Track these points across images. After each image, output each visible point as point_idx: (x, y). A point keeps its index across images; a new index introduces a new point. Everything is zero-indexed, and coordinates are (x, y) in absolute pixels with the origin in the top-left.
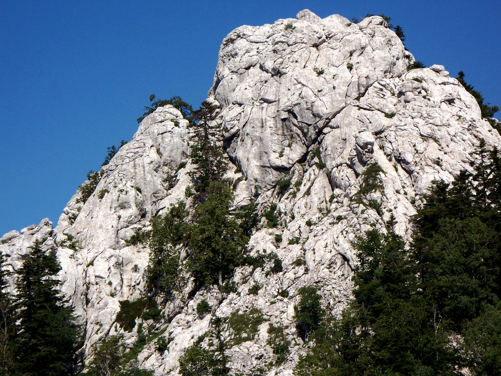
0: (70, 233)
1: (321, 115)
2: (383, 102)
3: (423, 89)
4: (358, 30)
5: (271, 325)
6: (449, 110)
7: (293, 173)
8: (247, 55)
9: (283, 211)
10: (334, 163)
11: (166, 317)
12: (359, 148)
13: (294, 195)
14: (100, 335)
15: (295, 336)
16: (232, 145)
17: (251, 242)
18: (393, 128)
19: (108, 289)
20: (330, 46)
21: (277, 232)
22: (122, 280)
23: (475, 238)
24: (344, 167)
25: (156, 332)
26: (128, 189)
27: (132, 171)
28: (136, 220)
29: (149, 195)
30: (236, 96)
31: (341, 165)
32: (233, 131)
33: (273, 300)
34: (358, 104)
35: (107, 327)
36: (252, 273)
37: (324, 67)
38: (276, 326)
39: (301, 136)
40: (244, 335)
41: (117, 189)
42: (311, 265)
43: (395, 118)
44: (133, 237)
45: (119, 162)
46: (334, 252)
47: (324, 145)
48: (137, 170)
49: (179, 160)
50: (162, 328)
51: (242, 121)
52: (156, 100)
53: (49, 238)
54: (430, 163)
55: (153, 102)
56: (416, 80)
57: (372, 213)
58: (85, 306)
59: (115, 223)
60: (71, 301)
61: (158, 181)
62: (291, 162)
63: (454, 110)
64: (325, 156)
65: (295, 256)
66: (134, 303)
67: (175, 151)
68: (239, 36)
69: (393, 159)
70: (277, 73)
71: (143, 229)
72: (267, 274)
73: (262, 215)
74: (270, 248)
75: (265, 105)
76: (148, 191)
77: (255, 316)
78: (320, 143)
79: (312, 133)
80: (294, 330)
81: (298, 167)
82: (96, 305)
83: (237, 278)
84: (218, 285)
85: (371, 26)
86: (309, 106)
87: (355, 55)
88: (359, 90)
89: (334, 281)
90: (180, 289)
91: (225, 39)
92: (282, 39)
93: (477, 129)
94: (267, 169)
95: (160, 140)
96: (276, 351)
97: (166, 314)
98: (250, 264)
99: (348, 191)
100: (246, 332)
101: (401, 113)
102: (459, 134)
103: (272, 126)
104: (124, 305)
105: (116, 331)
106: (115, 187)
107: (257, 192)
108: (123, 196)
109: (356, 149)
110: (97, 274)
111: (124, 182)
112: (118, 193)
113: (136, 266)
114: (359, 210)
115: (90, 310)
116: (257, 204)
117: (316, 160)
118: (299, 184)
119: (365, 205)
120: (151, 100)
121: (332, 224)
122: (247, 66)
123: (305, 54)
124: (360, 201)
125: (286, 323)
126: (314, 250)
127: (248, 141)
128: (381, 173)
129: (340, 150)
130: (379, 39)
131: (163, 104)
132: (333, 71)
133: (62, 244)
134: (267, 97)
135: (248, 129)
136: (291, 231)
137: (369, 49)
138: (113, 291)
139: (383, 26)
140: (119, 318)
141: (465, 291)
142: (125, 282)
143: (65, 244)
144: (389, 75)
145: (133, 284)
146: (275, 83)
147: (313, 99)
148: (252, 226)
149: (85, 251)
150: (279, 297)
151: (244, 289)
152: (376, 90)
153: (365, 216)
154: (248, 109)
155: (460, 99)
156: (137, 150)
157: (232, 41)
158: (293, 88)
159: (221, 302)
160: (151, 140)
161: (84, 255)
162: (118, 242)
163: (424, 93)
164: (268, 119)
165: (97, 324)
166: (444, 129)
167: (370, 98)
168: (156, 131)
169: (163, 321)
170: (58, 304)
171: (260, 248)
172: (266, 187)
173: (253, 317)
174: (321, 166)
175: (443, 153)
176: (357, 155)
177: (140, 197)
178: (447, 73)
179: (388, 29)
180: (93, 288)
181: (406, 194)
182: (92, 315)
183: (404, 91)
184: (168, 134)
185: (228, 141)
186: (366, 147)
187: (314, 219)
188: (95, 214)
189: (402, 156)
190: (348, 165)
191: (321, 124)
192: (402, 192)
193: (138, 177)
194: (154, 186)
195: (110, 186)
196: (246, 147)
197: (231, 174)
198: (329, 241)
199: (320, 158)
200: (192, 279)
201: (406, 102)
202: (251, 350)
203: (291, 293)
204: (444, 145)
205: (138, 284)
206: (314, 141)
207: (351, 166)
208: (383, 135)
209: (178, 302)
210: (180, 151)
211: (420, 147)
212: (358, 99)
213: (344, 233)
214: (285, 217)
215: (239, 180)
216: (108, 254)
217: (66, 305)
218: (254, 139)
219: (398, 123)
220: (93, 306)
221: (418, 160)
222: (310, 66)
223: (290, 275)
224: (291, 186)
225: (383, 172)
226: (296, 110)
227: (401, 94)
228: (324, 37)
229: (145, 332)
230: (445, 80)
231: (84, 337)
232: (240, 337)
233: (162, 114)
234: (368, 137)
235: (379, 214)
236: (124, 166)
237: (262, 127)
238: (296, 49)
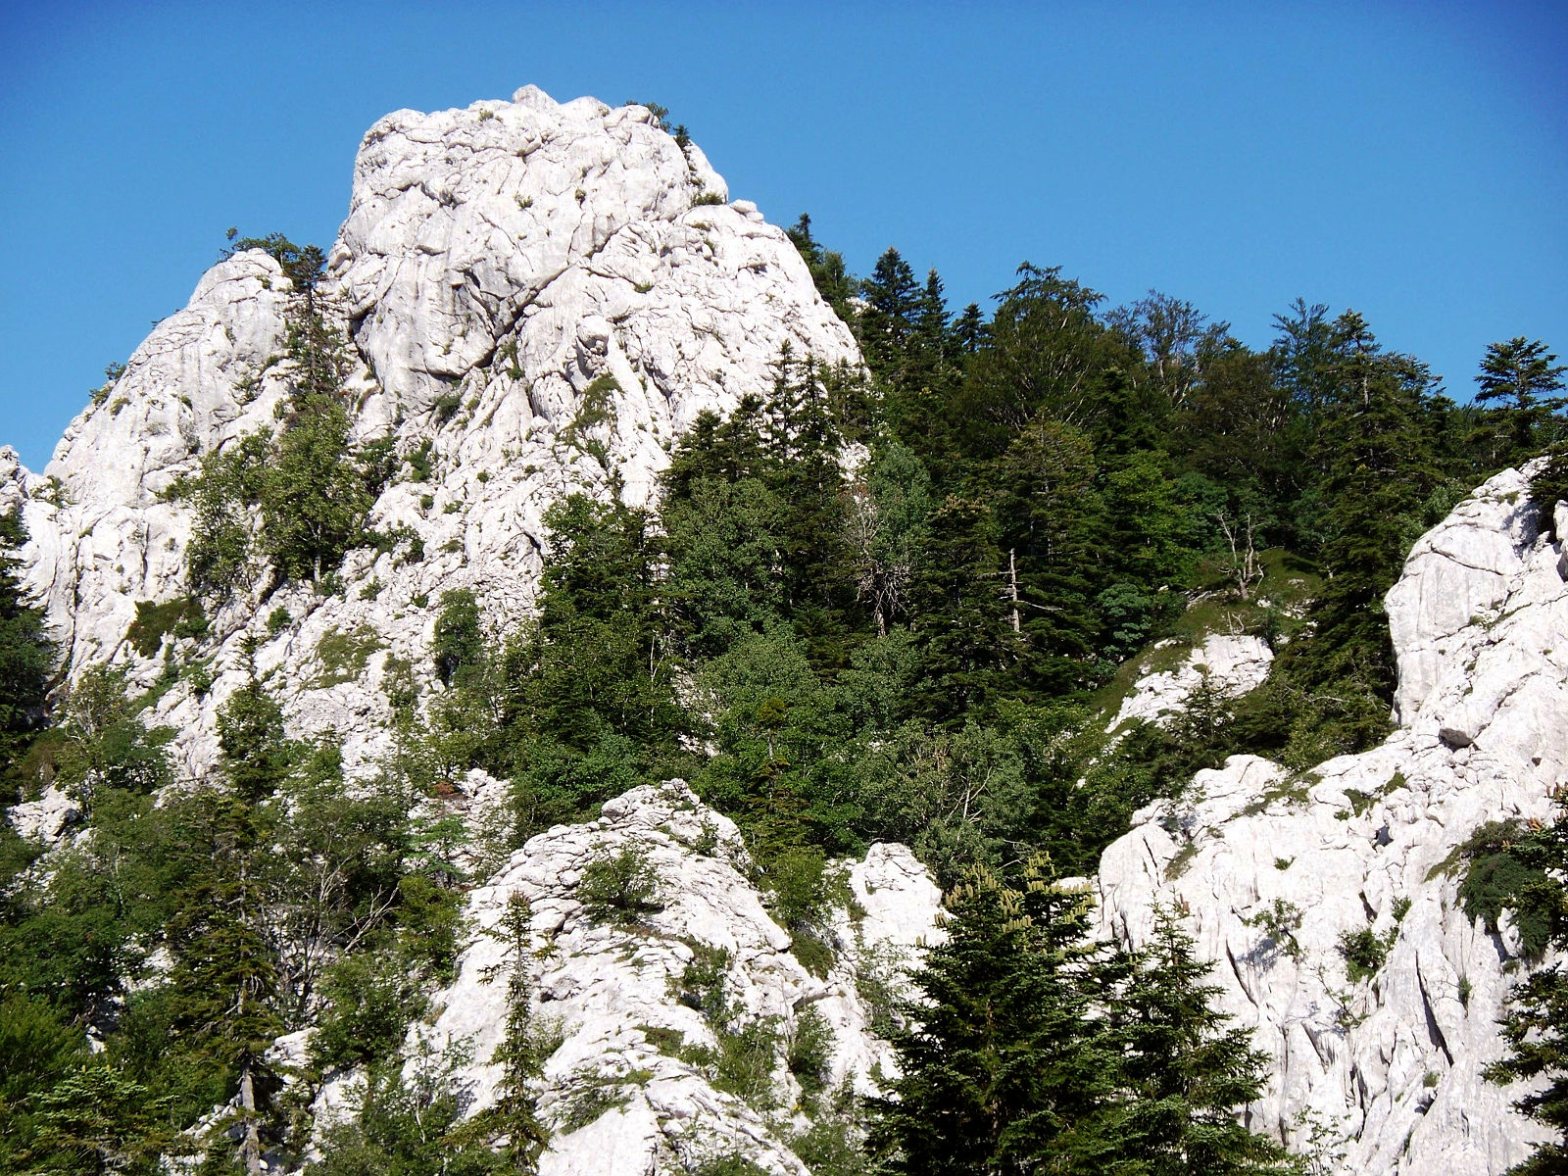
0: (56, 476)
1: (523, 281)
2: (632, 263)
3: (707, 243)
4: (601, 130)
5: (391, 655)
6: (753, 283)
7: (467, 384)
8: (406, 163)
9: (441, 452)
10: (539, 370)
11: (219, 636)
12: (580, 345)
13: (464, 424)
14: (96, 662)
15: (432, 677)
16: (363, 328)
17: (379, 507)
18: (646, 312)
19: (117, 580)
20: (547, 155)
21: (424, 489)
22: (145, 563)
23: (750, 515)
24: (556, 379)
25: (199, 660)
26: (166, 401)
27: (178, 366)
28: (179, 456)
29: (205, 412)
30: (375, 241)
31: (550, 374)
32: (366, 303)
33: (400, 611)
34: (588, 265)
35: (109, 648)
36: (373, 563)
37: (534, 195)
38: (399, 657)
39: (485, 318)
40: (342, 672)
41: (146, 398)
42: (473, 551)
43: (651, 294)
44: (171, 488)
45: (155, 349)
46: (515, 531)
47: (524, 336)
48: (186, 367)
49: (270, 350)
50: (210, 653)
51: (383, 286)
52: (239, 238)
53: (10, 482)
54: (704, 378)
55: (233, 242)
56: (701, 227)
57: (590, 464)
58: (72, 610)
59: (138, 461)
60: (45, 598)
61: (224, 388)
62: (464, 364)
63: (763, 283)
64: (525, 357)
65: (448, 535)
66: (163, 607)
67: (260, 334)
68: (393, 129)
69: (642, 367)
70: (450, 201)
71: (191, 474)
72: (396, 565)
73: (406, 459)
74: (411, 518)
75: (425, 257)
76: (204, 405)
77: (366, 638)
78: (518, 333)
79: (505, 314)
80: (430, 665)
81: (476, 374)
82: (92, 607)
83: (347, 569)
84: (313, 580)
85: (625, 123)
86: (502, 265)
87: (591, 175)
88: (594, 239)
89: (508, 582)
90: (247, 586)
91: (368, 133)
92: (464, 139)
93: (801, 321)
94: (420, 375)
95: (233, 312)
96: (395, 703)
97: (217, 630)
98: (373, 546)
99: (554, 422)
100: (345, 666)
101: (662, 285)
102: (762, 328)
103: (434, 297)
104: (145, 609)
105: (126, 655)
106: (143, 395)
107: (399, 416)
108: (155, 412)
109: (576, 347)
110: (98, 552)
111: (160, 387)
112: (147, 407)
113: (173, 540)
114: (567, 458)
115: (81, 617)
116: (398, 438)
117: (509, 363)
118: (475, 404)
119: (579, 448)
120: (230, 238)
121: (518, 479)
122: (403, 185)
123: (502, 169)
124: (571, 441)
125: (418, 653)
126: (480, 525)
127: (390, 322)
128: (615, 392)
129: (551, 347)
130: (638, 148)
131: (247, 246)
132: (549, 202)
133: (37, 495)
134: (428, 244)
135: (392, 300)
136: (450, 489)
137: (616, 166)
138: (126, 584)
139: (648, 125)
140: (134, 633)
141: (727, 608)
142: (151, 568)
143: (43, 495)
144: (651, 215)
145: (165, 572)
146: (446, 219)
147: (510, 252)
148: (385, 478)
149: (79, 508)
150: (412, 607)
151: (355, 590)
152: (624, 241)
153: (575, 467)
154: (394, 264)
155: (778, 266)
156: (188, 329)
157: (380, 137)
158: (475, 230)
159: (310, 612)
160: (216, 313)
161: (76, 517)
162: (141, 496)
163: (707, 251)
164: (429, 283)
165: (93, 641)
166: (734, 318)
167: (614, 255)
168: (226, 297)
169: (211, 640)
170: (20, 602)
171: (393, 517)
172: (416, 407)
173: (361, 641)
174: (517, 374)
175: (729, 360)
176: (578, 358)
177: (189, 416)
178: (761, 216)
179: (660, 130)
180: (89, 577)
181: (656, 431)
182: (85, 625)
183: (671, 245)
184: (249, 302)
185: (358, 321)
186: (593, 346)
187: (493, 470)
188: (102, 443)
189: (655, 363)
190: (562, 375)
191: (521, 298)
192: (650, 427)
193: (188, 379)
194: (217, 396)
195: (134, 392)
196: (386, 334)
197: (357, 382)
198: (509, 511)
199: (515, 360)
200: (271, 567)
201: (673, 265)
202: (349, 698)
203: (434, 598)
204: (731, 347)
205: (175, 574)
206: (508, 329)
207: (567, 377)
208: (626, 324)
209: (240, 608)
210: (271, 335)
211: (689, 349)
212: (590, 256)
213: (536, 496)
214: (445, 463)
215: (371, 392)
216: (119, 517)
217: (35, 605)
218: (400, 319)
219: (654, 304)
220: (87, 608)
221: (682, 371)
222: (509, 192)
223: (436, 568)
224: (461, 409)
225: (620, 390)
226: (478, 270)
227: (666, 250)
228: (538, 140)
229: (180, 661)
230: (754, 229)
231: (68, 664)
232: (334, 675)
233: (241, 265)
234: (599, 326)
235: (603, 466)
236: (163, 358)
237: (417, 298)
238: (486, 159)
